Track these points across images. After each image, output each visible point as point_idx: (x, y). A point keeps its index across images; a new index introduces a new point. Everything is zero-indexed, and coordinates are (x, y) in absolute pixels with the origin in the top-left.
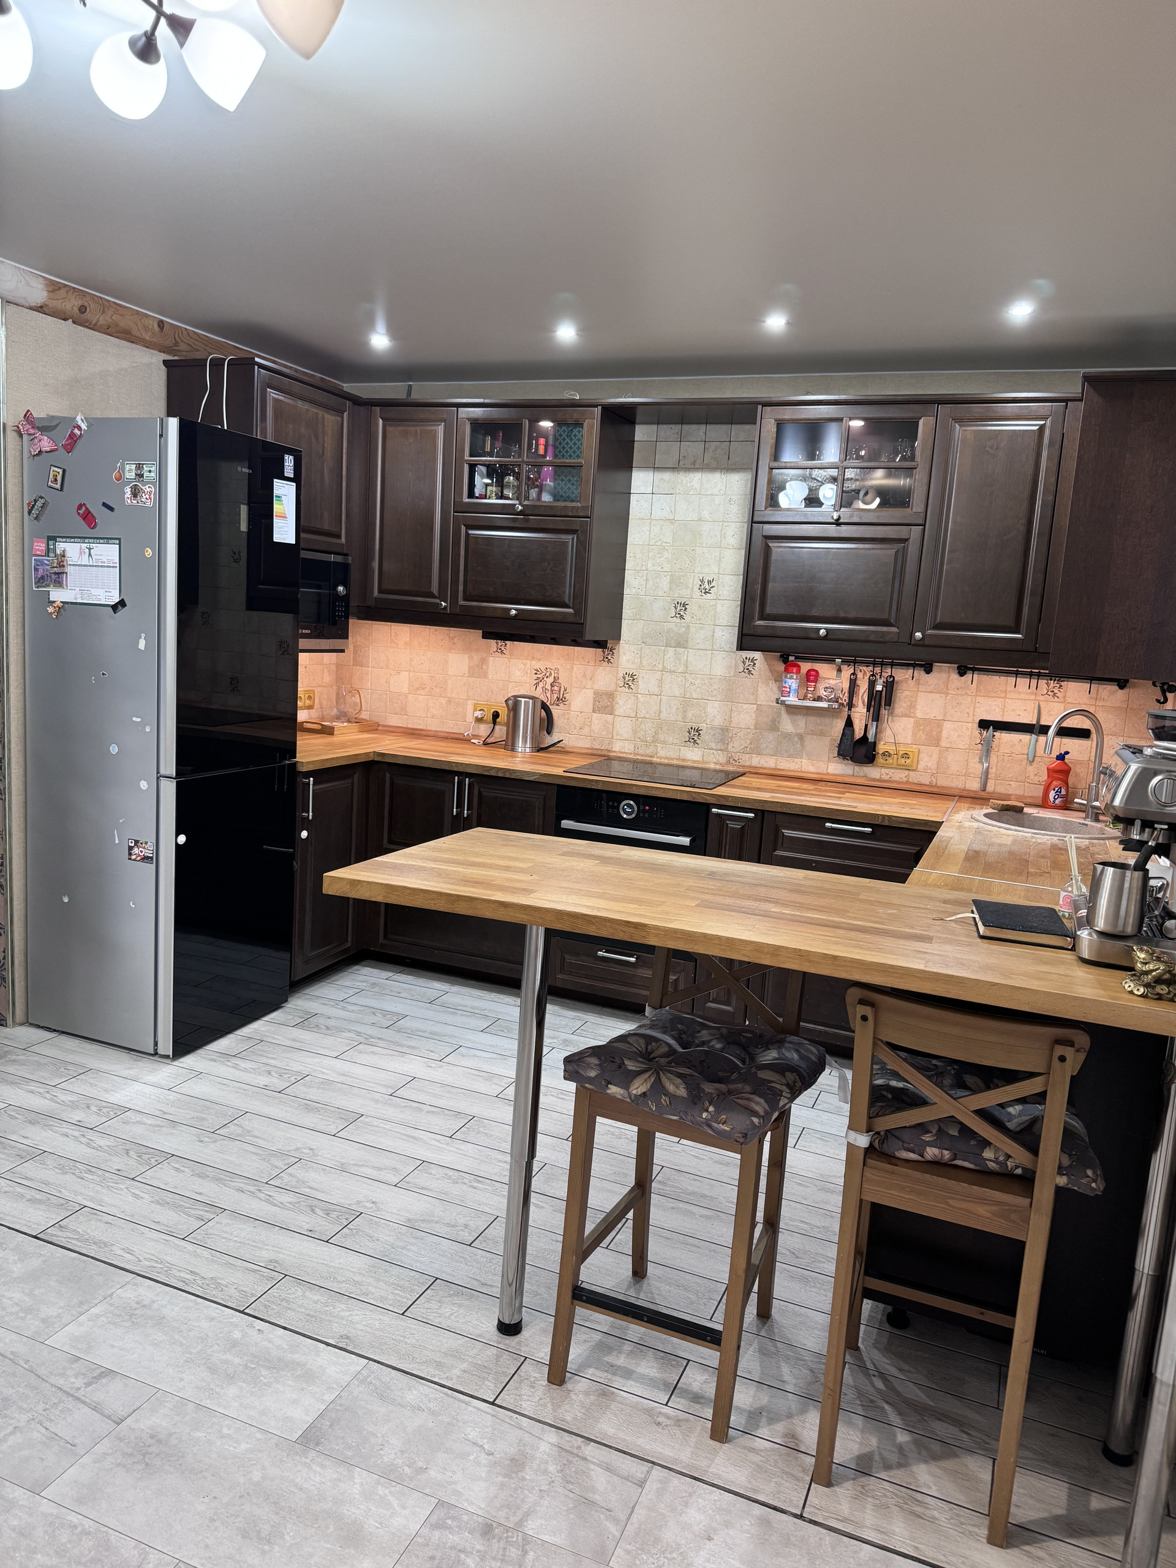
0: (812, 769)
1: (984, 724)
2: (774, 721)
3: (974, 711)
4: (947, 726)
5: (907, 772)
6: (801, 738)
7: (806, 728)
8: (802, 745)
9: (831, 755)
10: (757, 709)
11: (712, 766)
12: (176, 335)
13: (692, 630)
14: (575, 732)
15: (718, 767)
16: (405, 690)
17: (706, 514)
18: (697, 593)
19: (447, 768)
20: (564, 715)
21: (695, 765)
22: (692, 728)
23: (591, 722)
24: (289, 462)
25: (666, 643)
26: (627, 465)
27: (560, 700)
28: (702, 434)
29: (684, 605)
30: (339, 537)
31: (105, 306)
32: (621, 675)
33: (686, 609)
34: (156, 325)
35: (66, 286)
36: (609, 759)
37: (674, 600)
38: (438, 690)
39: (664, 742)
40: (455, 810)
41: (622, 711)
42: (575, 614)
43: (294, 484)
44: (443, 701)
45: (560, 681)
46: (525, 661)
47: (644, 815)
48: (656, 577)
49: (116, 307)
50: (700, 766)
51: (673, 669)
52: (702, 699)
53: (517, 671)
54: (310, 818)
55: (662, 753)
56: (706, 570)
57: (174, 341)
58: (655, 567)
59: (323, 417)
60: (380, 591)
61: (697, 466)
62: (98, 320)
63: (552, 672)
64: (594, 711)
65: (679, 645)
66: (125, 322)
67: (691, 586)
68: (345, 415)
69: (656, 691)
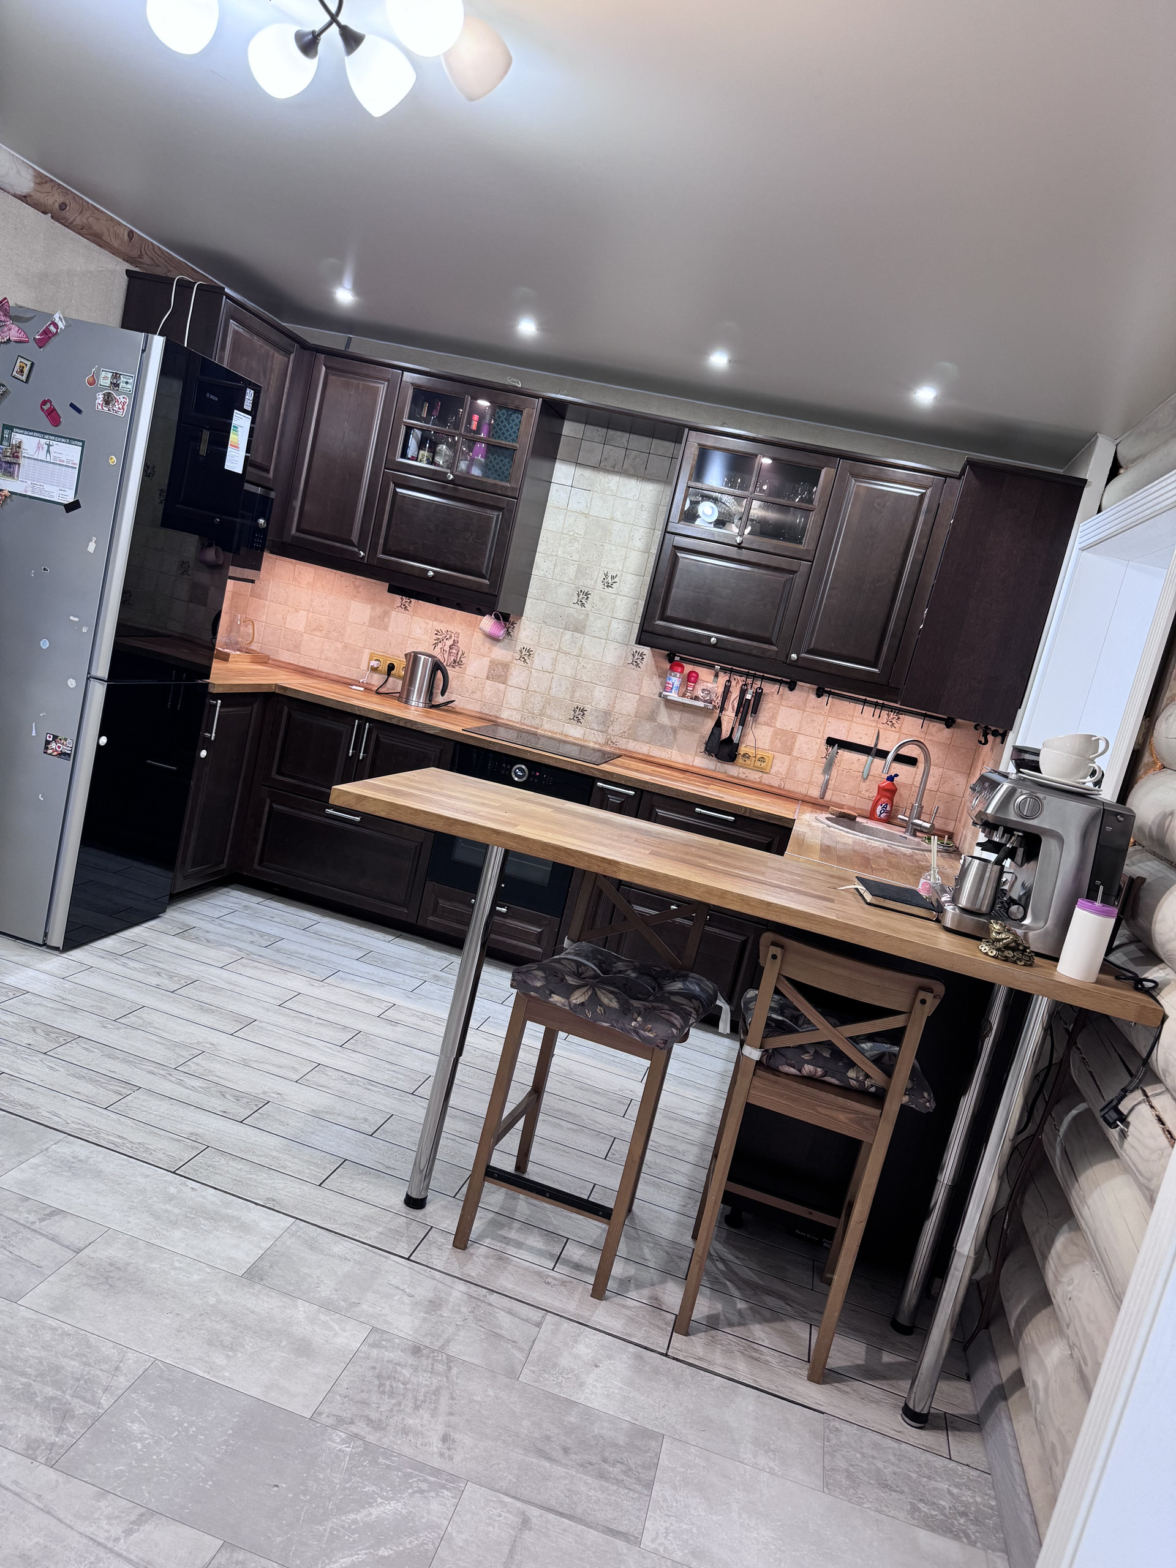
0: (680, 760)
1: (831, 742)
2: (652, 712)
3: (824, 729)
4: (800, 738)
5: (761, 774)
6: (675, 731)
7: (680, 722)
8: (675, 737)
9: (699, 750)
10: (639, 699)
11: (592, 745)
12: (143, 246)
13: (591, 618)
14: (467, 695)
15: (597, 746)
16: (301, 629)
17: (618, 515)
18: (600, 586)
19: (349, 710)
20: (458, 677)
21: (576, 742)
22: (577, 708)
23: (483, 688)
24: (250, 395)
25: (565, 626)
26: (554, 458)
27: (456, 663)
28: (624, 440)
29: (587, 594)
30: (268, 471)
31: (84, 207)
32: (518, 649)
33: (588, 598)
34: (126, 234)
35: (52, 180)
36: (496, 724)
37: (578, 588)
38: (335, 634)
39: (550, 717)
40: (351, 751)
41: (514, 682)
42: (490, 586)
43: (250, 417)
44: (339, 645)
45: (459, 645)
46: (426, 621)
47: (534, 780)
48: (564, 564)
49: (93, 209)
50: (581, 743)
51: (568, 651)
52: (591, 682)
53: (418, 629)
54: (213, 739)
55: (546, 726)
56: (611, 566)
57: (139, 253)
58: (565, 555)
59: (273, 355)
60: (298, 530)
61: (616, 470)
62: (74, 220)
63: (453, 635)
64: (488, 678)
65: (576, 630)
66: (98, 227)
67: (595, 578)
68: (292, 356)
69: (550, 668)
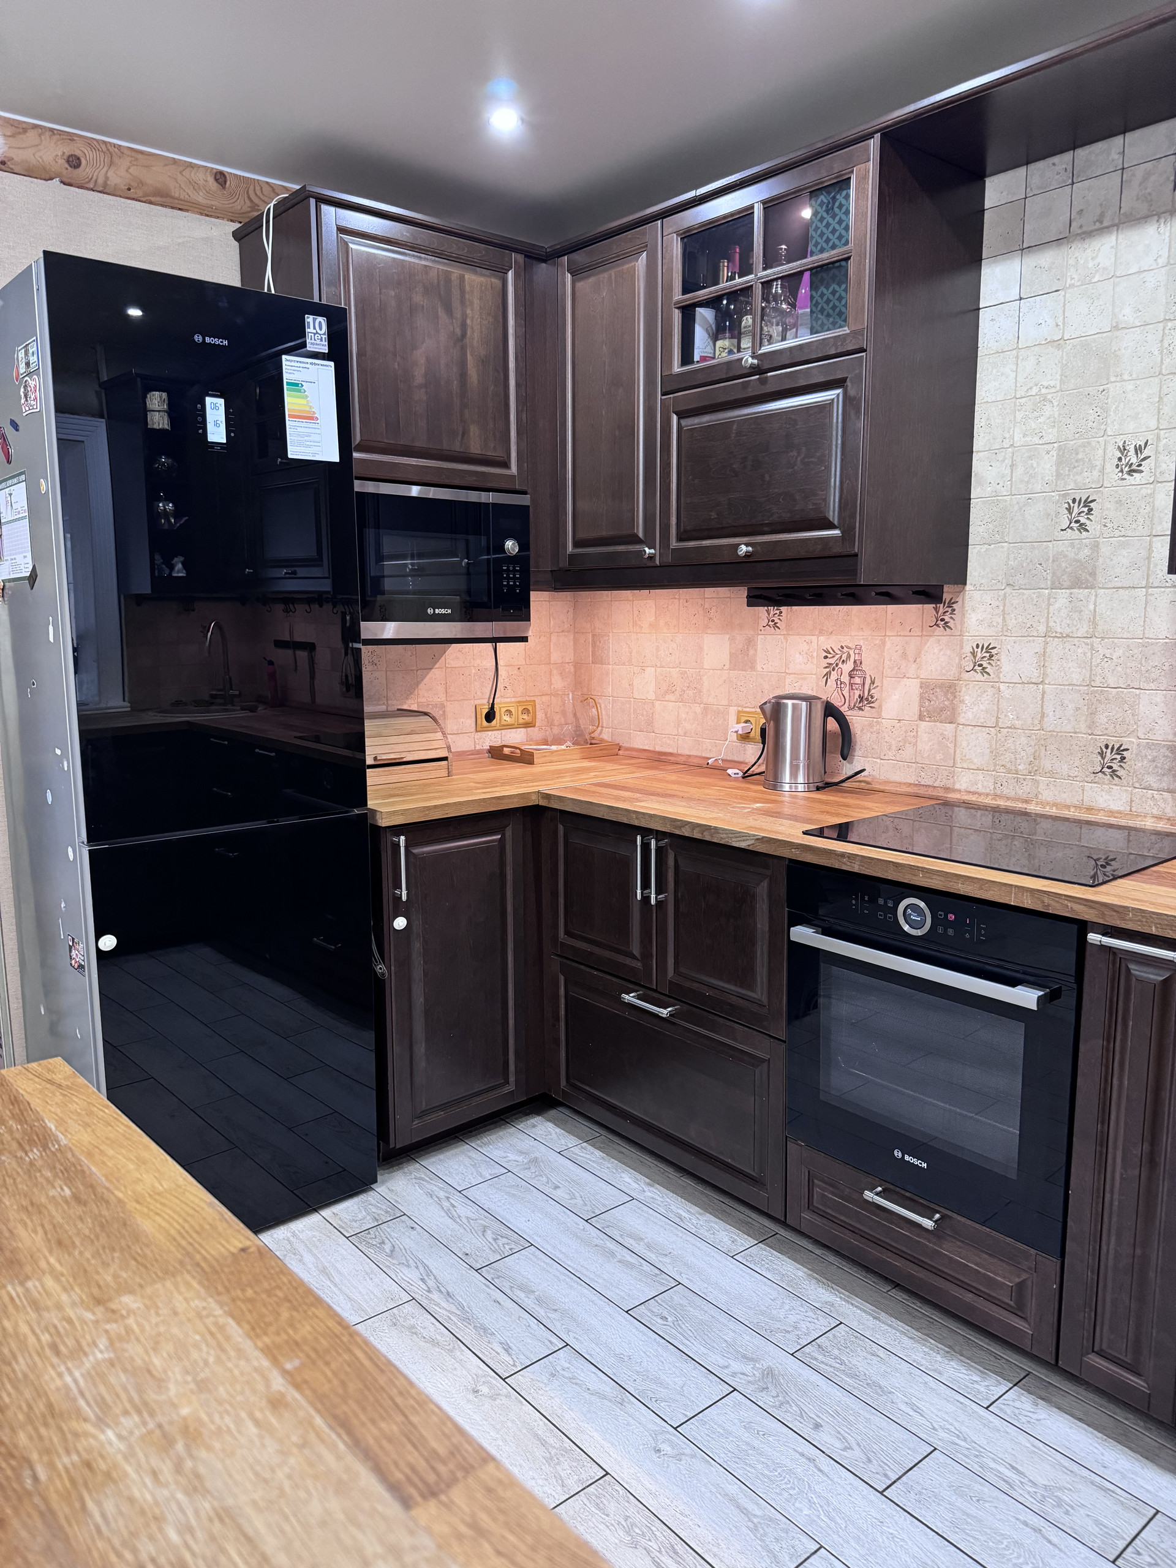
11: (1149, 824)
12: (251, 192)
13: (1105, 550)
14: (890, 755)
15: (1162, 826)
17: (1127, 315)
18: (1113, 475)
19: (625, 820)
20: (871, 725)
21: (1113, 821)
22: (1107, 747)
23: (916, 737)
25: (1053, 583)
26: (974, 259)
27: (865, 700)
28: (1115, 156)
29: (1087, 503)
30: (506, 465)
31: (114, 155)
32: (968, 649)
33: (1090, 510)
34: (211, 180)
35: (35, 126)
36: (947, 804)
37: (1065, 496)
39: (1052, 774)
40: (639, 891)
41: (970, 715)
42: (843, 538)
43: (332, 364)
45: (863, 666)
46: (808, 638)
47: (945, 930)
48: (1030, 458)
50: (1123, 822)
51: (1067, 631)
52: (1128, 687)
53: (797, 655)
54: (404, 898)
55: (1047, 795)
56: (1131, 426)
58: (1028, 439)
59: (462, 278)
60: (576, 544)
61: (1106, 224)
63: (851, 652)
64: (921, 718)
65: (1077, 583)
66: (155, 178)
67: (1099, 463)
68: (510, 275)
69: (1035, 676)
